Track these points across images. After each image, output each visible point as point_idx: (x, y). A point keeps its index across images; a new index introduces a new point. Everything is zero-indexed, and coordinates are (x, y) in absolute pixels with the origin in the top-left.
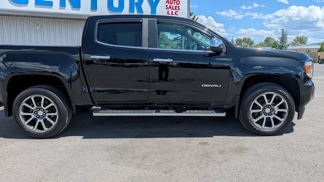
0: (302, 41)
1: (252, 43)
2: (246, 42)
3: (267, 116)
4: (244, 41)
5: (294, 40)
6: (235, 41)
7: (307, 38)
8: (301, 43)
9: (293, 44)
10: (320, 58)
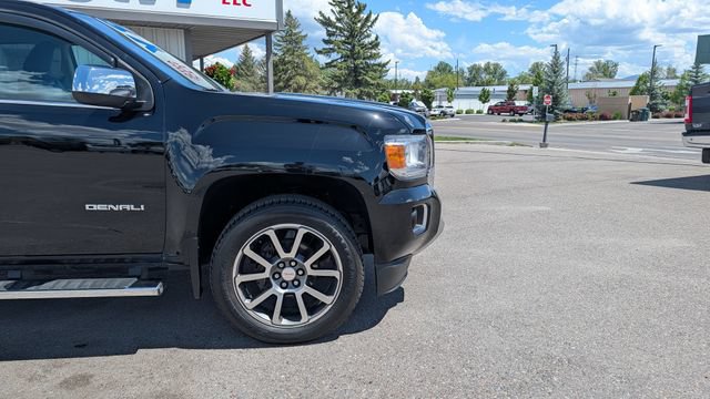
0: (606, 70)
1: (503, 74)
2: (490, 74)
3: (287, 291)
4: (485, 70)
5: (591, 69)
6: (466, 70)
7: (616, 65)
8: (605, 75)
9: (588, 78)
10: (632, 109)
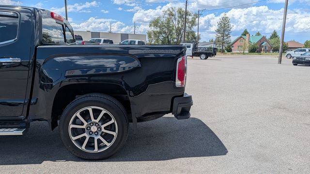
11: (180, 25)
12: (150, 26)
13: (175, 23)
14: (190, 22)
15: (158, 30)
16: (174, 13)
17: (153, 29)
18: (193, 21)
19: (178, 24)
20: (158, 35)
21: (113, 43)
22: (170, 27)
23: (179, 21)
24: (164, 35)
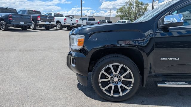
11: (136, 11)
12: (117, 12)
13: (134, 9)
14: (143, 9)
15: (122, 14)
16: (133, 3)
17: (119, 14)
18: (145, 8)
19: (135, 10)
20: (122, 17)
21: (111, 22)
22: (130, 12)
23: (136, 8)
24: (126, 17)
